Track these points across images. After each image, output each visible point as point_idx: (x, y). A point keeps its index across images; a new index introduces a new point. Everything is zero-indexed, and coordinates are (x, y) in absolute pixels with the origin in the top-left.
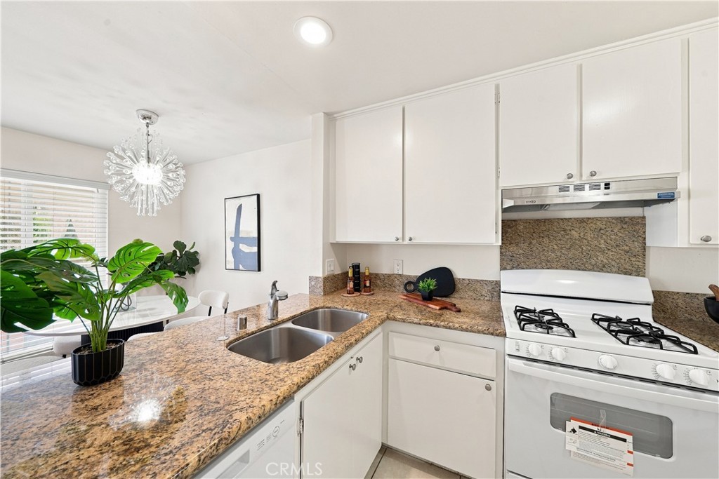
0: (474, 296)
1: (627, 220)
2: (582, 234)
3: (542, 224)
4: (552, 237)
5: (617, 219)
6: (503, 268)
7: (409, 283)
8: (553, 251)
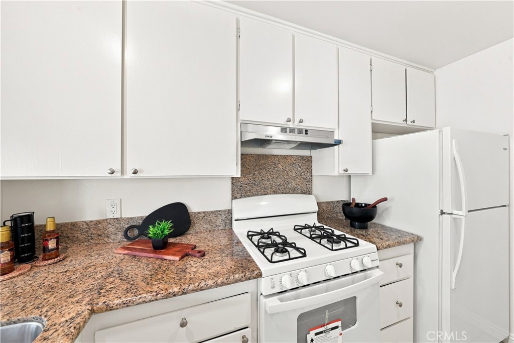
0: (210, 227)
1: (305, 158)
2: (284, 167)
3: (262, 158)
4: (267, 169)
5: (301, 157)
6: (234, 197)
7: (132, 227)
8: (268, 180)
